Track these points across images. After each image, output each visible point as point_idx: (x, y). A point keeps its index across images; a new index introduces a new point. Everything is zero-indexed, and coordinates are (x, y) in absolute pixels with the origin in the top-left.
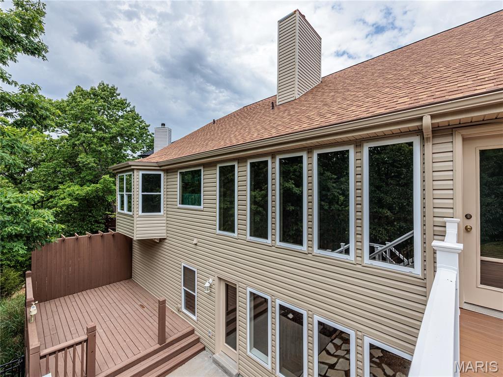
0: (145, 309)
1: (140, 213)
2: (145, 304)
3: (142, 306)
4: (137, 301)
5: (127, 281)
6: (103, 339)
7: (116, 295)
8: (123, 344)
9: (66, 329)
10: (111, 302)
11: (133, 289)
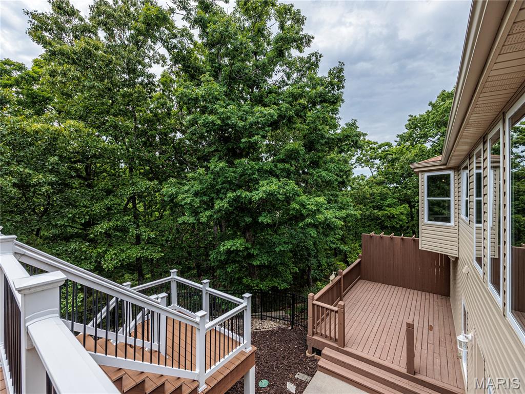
0: (431, 333)
1: (426, 221)
2: (436, 328)
3: (431, 328)
4: (431, 320)
5: (443, 297)
6: (374, 328)
7: (418, 303)
8: (382, 343)
9: (363, 305)
10: (409, 306)
11: (440, 308)
